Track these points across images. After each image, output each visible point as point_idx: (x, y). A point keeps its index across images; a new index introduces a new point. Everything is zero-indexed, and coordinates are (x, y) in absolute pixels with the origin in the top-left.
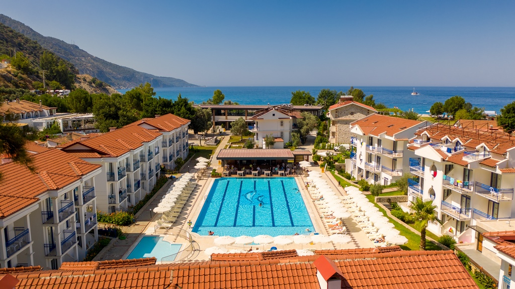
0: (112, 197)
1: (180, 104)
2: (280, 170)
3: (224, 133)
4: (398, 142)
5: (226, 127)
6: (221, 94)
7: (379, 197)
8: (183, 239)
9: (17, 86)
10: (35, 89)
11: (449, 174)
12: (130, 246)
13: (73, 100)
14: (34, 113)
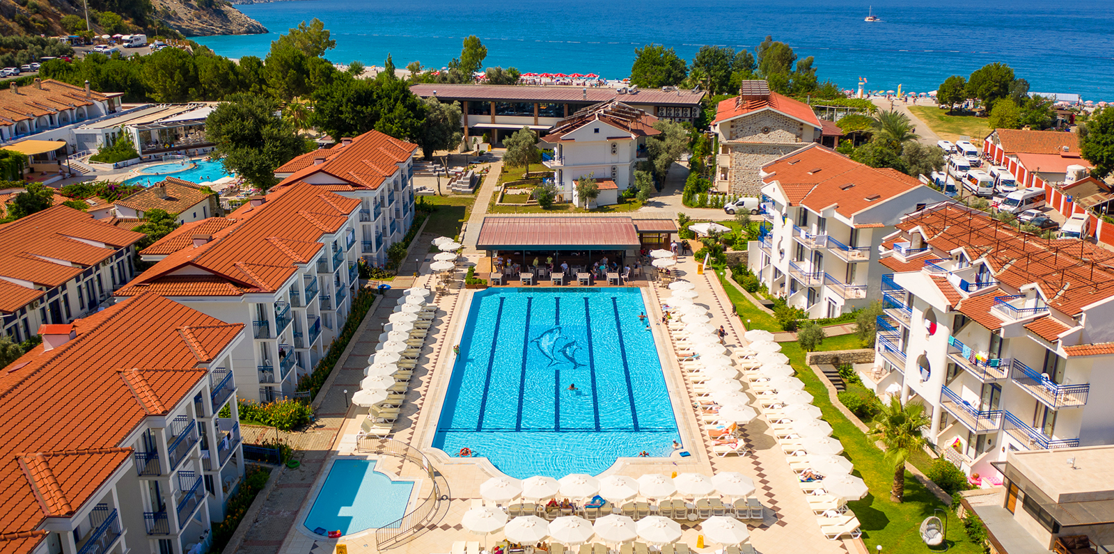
0: (265, 369)
1: (393, 95)
2: (610, 271)
3: (488, 154)
4: (861, 232)
5: (493, 140)
6: (480, 46)
7: (814, 354)
8: (415, 467)
9: (28, 28)
10: (67, 31)
11: (961, 336)
12: (309, 486)
13: (156, 71)
14: (75, 111)
